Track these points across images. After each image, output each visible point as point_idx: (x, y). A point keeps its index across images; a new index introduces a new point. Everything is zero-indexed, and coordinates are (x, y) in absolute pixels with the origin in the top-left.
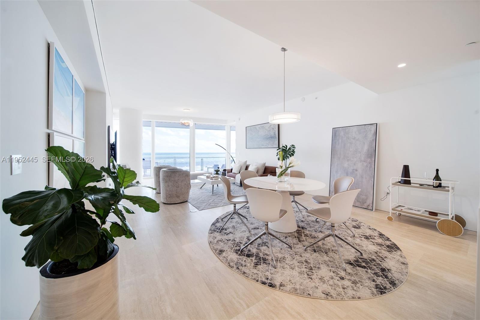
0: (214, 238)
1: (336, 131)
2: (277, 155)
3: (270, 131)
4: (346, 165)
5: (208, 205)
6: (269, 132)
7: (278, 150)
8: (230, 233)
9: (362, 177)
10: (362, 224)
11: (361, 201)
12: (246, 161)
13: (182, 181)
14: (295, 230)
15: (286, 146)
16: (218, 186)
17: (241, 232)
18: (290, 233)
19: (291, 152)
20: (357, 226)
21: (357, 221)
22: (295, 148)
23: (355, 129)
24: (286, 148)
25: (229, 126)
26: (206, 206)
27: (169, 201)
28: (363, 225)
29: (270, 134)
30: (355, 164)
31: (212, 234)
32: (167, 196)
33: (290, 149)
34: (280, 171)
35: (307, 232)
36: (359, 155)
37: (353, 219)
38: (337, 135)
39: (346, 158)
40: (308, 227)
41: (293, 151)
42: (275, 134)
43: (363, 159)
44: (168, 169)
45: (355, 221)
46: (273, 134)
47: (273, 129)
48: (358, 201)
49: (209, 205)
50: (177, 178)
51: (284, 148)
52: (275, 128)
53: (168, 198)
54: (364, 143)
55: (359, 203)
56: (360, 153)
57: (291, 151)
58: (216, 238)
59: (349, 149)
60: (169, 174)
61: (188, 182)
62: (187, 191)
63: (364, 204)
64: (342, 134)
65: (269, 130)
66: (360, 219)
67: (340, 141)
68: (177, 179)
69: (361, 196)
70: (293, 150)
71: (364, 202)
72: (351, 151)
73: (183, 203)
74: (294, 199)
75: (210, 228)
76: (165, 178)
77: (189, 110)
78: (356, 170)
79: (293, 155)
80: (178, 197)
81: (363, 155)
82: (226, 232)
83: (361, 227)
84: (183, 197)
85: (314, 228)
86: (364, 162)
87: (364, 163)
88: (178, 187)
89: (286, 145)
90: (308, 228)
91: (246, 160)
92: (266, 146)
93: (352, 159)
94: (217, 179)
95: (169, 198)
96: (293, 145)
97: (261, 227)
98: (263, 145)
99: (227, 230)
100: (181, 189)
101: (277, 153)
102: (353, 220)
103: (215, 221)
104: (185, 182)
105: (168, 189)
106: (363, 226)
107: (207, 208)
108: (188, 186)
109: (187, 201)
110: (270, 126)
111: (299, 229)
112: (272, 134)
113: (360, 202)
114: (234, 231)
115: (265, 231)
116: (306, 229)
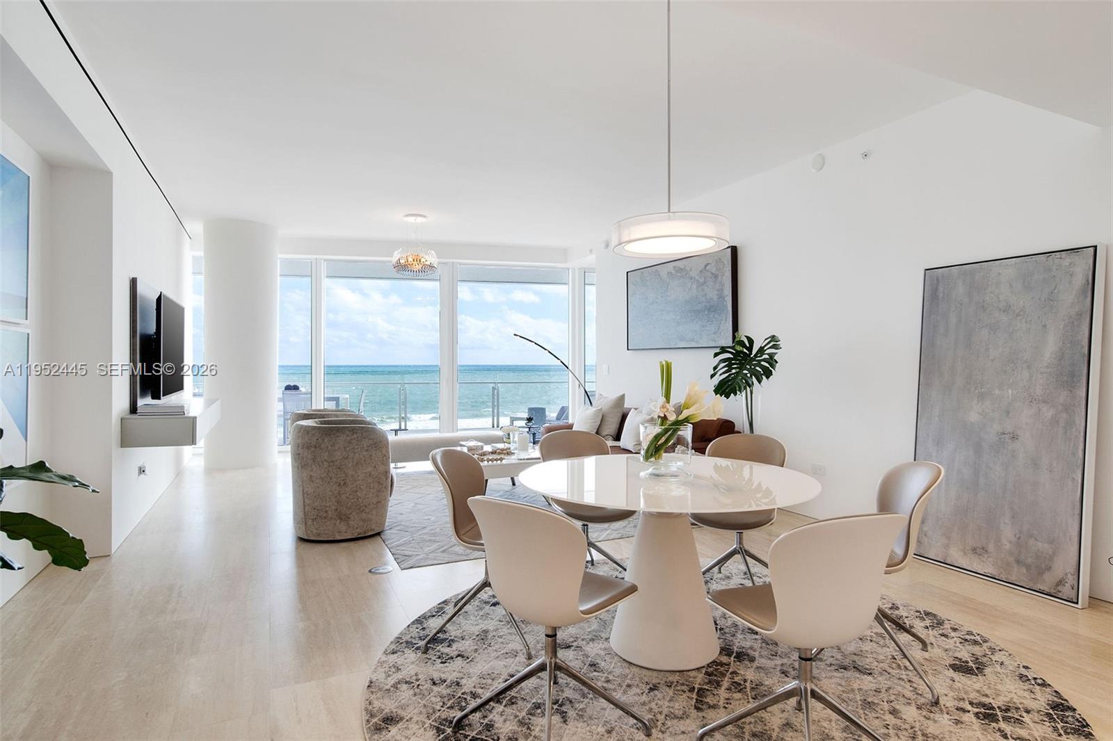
0: (393, 670)
1: (938, 280)
2: (712, 376)
3: (705, 283)
4: (974, 417)
5: (440, 550)
6: (703, 290)
7: (716, 355)
8: (459, 656)
9: (1035, 464)
10: (997, 657)
11: (1029, 561)
12: (623, 397)
13: (357, 464)
14: (705, 663)
15: (751, 341)
16: (514, 484)
17: (498, 657)
18: (680, 671)
19: (763, 363)
20: (971, 664)
21: (985, 641)
22: (775, 347)
23: (1008, 271)
24: (750, 349)
25: (577, 271)
26: (431, 556)
27: (315, 531)
28: (1004, 659)
29: (706, 295)
30: (1008, 413)
31: (396, 655)
32: (306, 514)
33: (761, 350)
34: (651, 437)
35: (749, 673)
36: (1026, 374)
37: (970, 633)
38: (941, 295)
39: (976, 388)
40: (765, 653)
41: (772, 361)
42: (721, 297)
43: (1039, 391)
44: (322, 423)
45: (975, 643)
46: (715, 298)
47: (716, 277)
48: (1018, 562)
49: (444, 551)
50: (339, 453)
51: (739, 348)
52: (723, 275)
53: (310, 522)
54: (1045, 326)
55: (1024, 570)
56: (1029, 367)
57: (764, 360)
58: (398, 669)
59: (987, 350)
60: (315, 439)
61: (381, 468)
62: (375, 500)
63: (1041, 573)
64: (960, 290)
65: (702, 280)
66: (998, 635)
67: (953, 319)
68: (338, 455)
69: (1031, 542)
70: (771, 356)
71: (1041, 567)
72: (992, 360)
73: (360, 543)
74: (740, 542)
75: (401, 634)
76: (301, 451)
77: (424, 217)
78: (1014, 437)
79: (768, 374)
80: (344, 518)
81: (1040, 376)
82: (447, 650)
83: (988, 671)
84: (364, 521)
85: (785, 661)
86: (1044, 402)
87: (1044, 408)
88: (345, 484)
89: (748, 337)
90: (761, 656)
91: (621, 394)
92: (693, 340)
93: (997, 392)
94: (497, 460)
95: (313, 520)
96: (773, 338)
97: (581, 643)
98: (682, 339)
99: (455, 646)
100: (356, 491)
101: (715, 368)
102: (968, 637)
103: (430, 610)
104: (370, 469)
105: (311, 491)
106: (998, 666)
107: (430, 563)
108: (384, 484)
109: (379, 534)
110: (706, 266)
111: (724, 659)
112: (712, 294)
113: (1028, 567)
114: (476, 650)
115: (544, 658)
116: (752, 660)
